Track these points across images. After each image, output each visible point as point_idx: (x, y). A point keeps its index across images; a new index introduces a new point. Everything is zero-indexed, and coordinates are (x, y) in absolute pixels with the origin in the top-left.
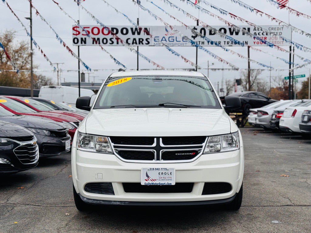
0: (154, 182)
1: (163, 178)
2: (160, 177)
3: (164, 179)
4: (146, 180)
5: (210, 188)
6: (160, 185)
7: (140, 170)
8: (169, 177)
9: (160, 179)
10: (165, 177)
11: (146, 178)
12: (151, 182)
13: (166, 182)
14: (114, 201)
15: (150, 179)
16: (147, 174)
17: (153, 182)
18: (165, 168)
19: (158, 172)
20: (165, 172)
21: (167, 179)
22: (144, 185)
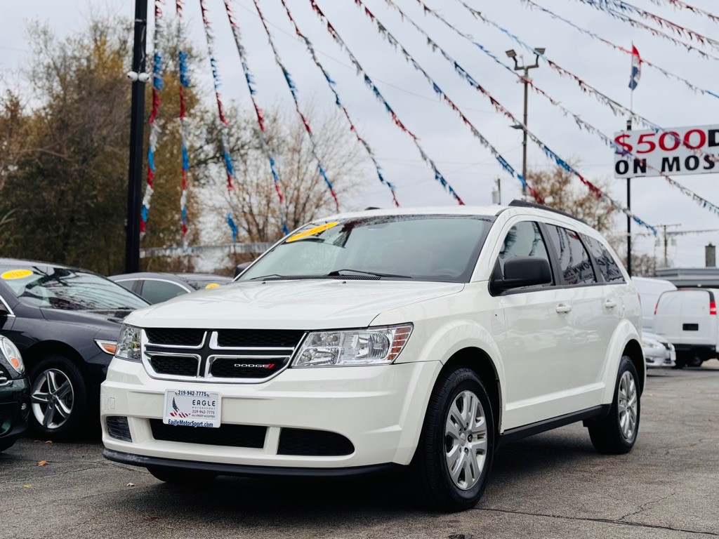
0: (184, 419)
1: (200, 412)
2: (194, 409)
3: (202, 414)
4: (172, 414)
5: (293, 440)
6: (193, 427)
7: (163, 394)
8: (211, 410)
9: (194, 414)
10: (203, 410)
11: (173, 411)
12: (178, 418)
13: (203, 421)
14: (131, 454)
15: (179, 412)
16: (174, 402)
17: (181, 419)
18: (204, 391)
19: (191, 398)
20: (202, 400)
21: (206, 414)
22: (167, 423)
